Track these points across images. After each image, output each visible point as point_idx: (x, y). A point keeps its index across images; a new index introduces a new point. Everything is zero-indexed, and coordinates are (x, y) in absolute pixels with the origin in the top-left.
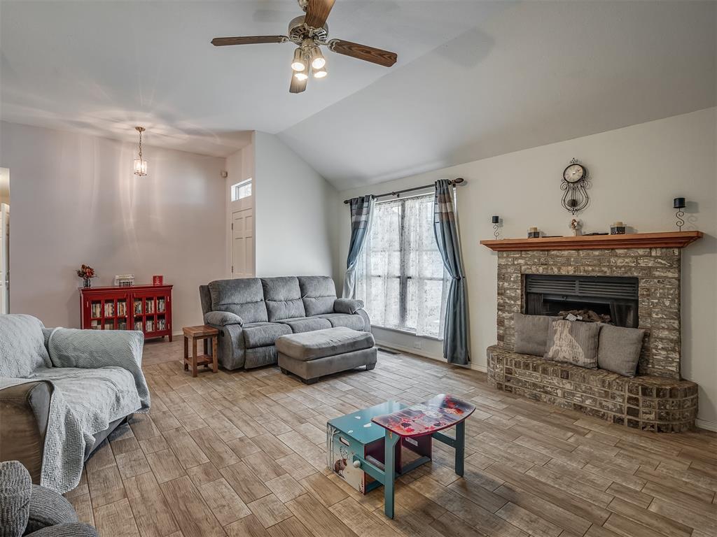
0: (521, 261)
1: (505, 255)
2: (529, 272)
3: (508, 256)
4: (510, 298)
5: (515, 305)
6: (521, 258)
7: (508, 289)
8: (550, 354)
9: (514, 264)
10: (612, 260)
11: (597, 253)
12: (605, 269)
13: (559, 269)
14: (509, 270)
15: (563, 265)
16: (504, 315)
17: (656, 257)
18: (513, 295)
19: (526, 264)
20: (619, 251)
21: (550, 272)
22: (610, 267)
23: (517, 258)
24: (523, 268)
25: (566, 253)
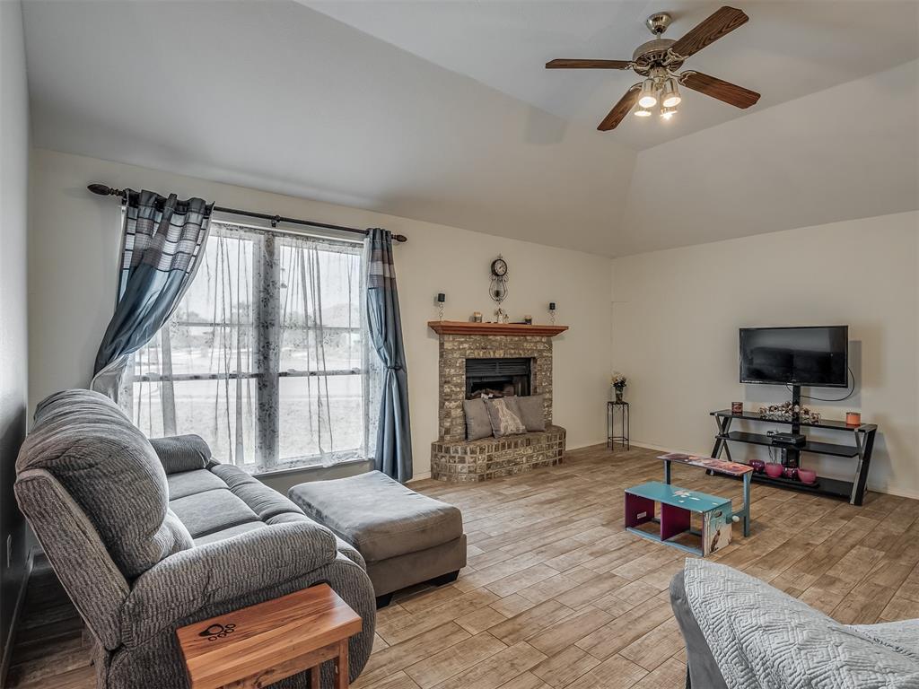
0: (466, 346)
1: (451, 339)
2: (472, 356)
3: (454, 339)
4: (456, 386)
5: (460, 392)
6: (465, 342)
7: (454, 376)
8: (502, 431)
9: (459, 349)
10: (525, 344)
11: (517, 339)
12: (521, 352)
13: (494, 353)
14: (455, 355)
15: (497, 348)
16: (451, 405)
17: (544, 343)
18: (459, 381)
19: (470, 348)
20: (528, 338)
21: (488, 356)
22: (524, 350)
23: (462, 343)
24: (468, 352)
25: (498, 338)
